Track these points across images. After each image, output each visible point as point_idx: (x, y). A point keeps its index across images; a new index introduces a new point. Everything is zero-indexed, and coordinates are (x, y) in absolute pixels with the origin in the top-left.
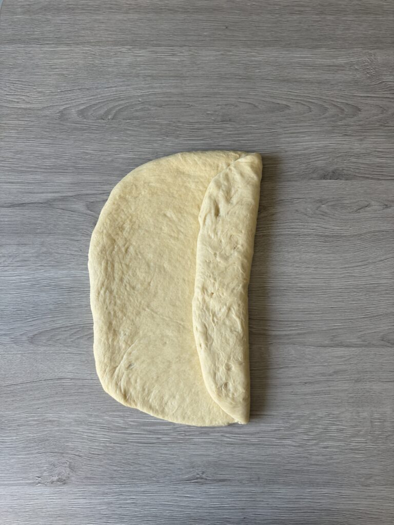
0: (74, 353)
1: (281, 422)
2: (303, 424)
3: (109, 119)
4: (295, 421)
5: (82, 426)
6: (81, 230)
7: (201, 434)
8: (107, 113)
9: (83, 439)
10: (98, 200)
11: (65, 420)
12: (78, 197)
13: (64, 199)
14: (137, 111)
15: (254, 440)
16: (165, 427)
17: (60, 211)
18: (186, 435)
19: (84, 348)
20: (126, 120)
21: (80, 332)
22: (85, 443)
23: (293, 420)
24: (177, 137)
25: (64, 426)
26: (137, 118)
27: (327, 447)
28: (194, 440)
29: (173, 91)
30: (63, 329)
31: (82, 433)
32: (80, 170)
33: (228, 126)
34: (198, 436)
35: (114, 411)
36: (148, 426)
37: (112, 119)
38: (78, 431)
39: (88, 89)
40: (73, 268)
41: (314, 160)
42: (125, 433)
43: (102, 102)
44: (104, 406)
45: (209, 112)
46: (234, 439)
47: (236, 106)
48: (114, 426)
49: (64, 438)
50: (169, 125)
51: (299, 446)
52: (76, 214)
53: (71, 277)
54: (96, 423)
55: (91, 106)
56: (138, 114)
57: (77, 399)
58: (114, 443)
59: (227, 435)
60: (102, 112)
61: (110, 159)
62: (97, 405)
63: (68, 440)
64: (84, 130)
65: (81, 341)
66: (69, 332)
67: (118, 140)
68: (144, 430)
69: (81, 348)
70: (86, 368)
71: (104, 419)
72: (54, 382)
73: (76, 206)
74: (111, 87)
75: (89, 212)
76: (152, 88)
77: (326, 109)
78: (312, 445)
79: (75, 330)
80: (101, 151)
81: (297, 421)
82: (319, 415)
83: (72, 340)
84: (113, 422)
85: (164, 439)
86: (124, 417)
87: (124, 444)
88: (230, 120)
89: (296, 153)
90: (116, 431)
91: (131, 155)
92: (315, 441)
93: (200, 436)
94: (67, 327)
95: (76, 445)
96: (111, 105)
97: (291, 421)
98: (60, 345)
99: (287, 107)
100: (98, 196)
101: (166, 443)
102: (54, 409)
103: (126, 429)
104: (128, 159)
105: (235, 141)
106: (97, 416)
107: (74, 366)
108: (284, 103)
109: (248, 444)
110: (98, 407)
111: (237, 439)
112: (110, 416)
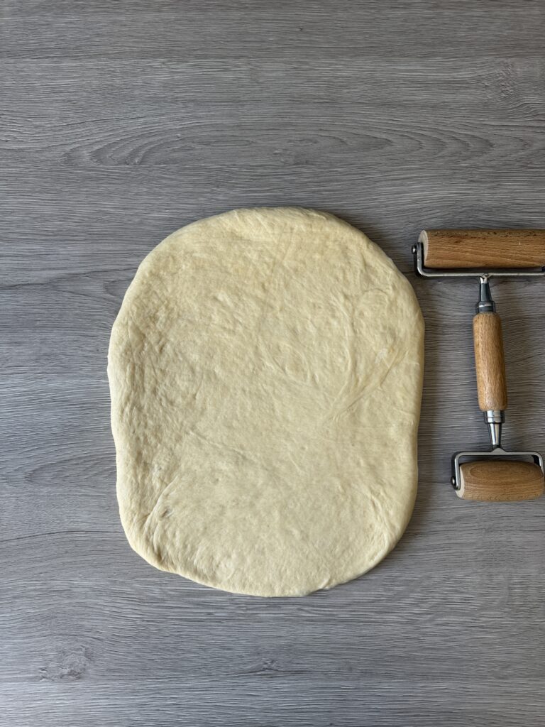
0: (89, 496)
1: (381, 589)
2: (412, 592)
3: (135, 164)
4: (400, 589)
5: (102, 598)
6: (98, 322)
7: (269, 607)
8: (133, 154)
9: (104, 615)
10: (121, 278)
11: (78, 590)
12: (93, 275)
13: (73, 278)
14: (174, 151)
15: (344, 615)
16: (218, 598)
17: (67, 295)
18: (247, 609)
19: (104, 489)
20: (160, 164)
21: (98, 466)
22: (106, 622)
23: (398, 586)
24: (233, 187)
25: (77, 598)
26: (174, 161)
27: (447, 624)
28: (259, 615)
29: (226, 121)
30: (74, 462)
31: (102, 607)
32: (95, 237)
33: (304, 170)
34: (265, 610)
35: (147, 576)
36: (194, 596)
37: (141, 163)
38: (96, 604)
39: (105, 121)
40: (87, 376)
41: (425, 217)
42: (163, 607)
43: (125, 140)
44: (132, 569)
45: (276, 152)
46: (316, 614)
47: (316, 142)
48: (147, 596)
49: (78, 615)
50: (221, 170)
51: (407, 623)
52: (90, 298)
53: (84, 388)
54: (122, 593)
55: (110, 146)
56: (175, 155)
57: (94, 560)
58: (148, 621)
59: (306, 608)
60: (125, 153)
61: (137, 220)
62: (125, 567)
63: (83, 617)
64: (102, 179)
65: (100, 478)
66: (82, 466)
67: (148, 193)
68: (189, 602)
69: (100, 488)
70: (107, 516)
71: (132, 588)
73: (88, 288)
74: (138, 118)
75: (108, 296)
76: (196, 117)
77: (444, 145)
78: (425, 622)
79: (91, 463)
80: (125, 209)
81: (404, 587)
82: (436, 579)
83: (86, 477)
84: (146, 591)
85: (216, 615)
86: (160, 585)
87: (162, 622)
88: (307, 162)
89: (402, 208)
90: (150, 604)
91: (166, 214)
92: (429, 616)
93: (268, 610)
94: (80, 458)
95: (94, 624)
96: (138, 144)
97: (396, 588)
98: (70, 485)
99: (388, 142)
100: (122, 273)
101: (220, 621)
102: (63, 574)
103: (163, 600)
104: (163, 219)
105: (314, 192)
106: (123, 583)
107: (90, 514)
108: (384, 136)
109: (335, 620)
110: (124, 571)
111: (319, 614)
112: (141, 583)
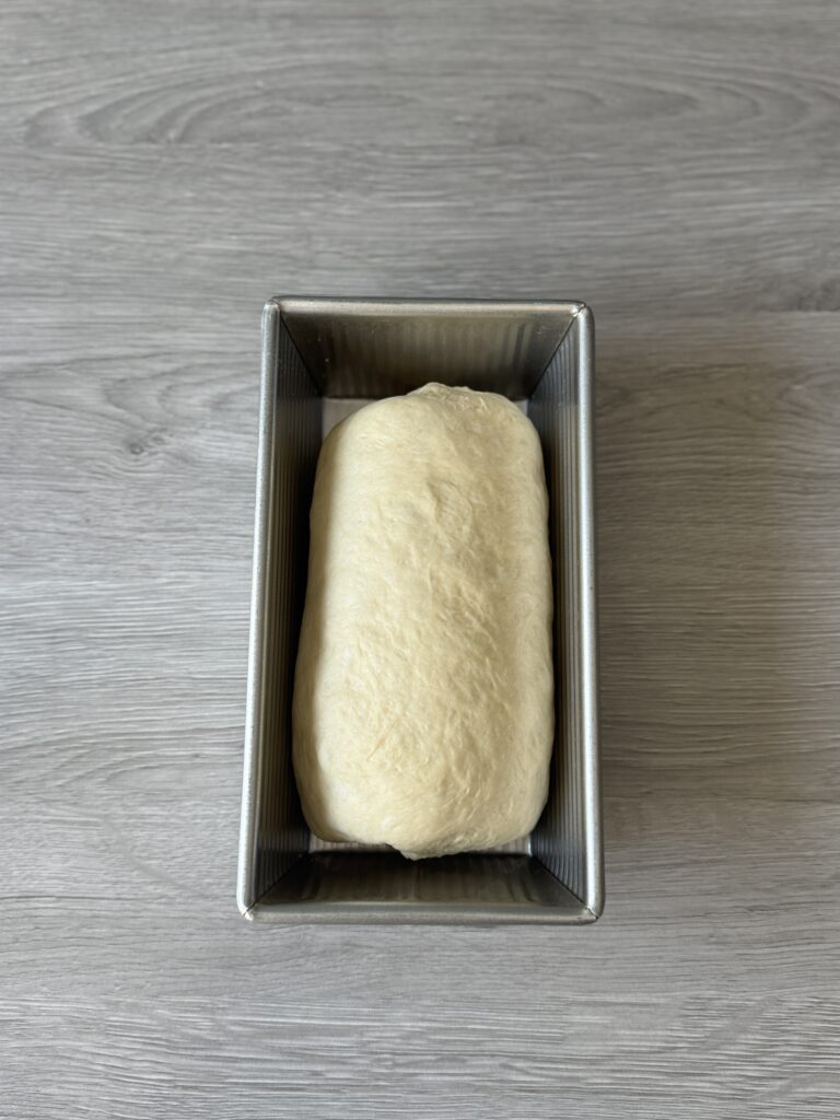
0: (65, 822)
1: (677, 1024)
2: (744, 1031)
3: (169, 142)
4: (718, 1024)
5: (90, 1037)
6: (88, 463)
7: (442, 1060)
8: (165, 123)
9: (93, 1074)
10: (138, 373)
11: (40, 1020)
12: (81, 365)
13: (36, 372)
14: (249, 116)
15: (599, 1079)
16: (334, 1041)
17: (27, 407)
18: (397, 1065)
19: (97, 807)
20: (220, 142)
21: (83, 760)
22: (98, 1088)
23: (713, 1018)
24: (369, 189)
25: (36, 1037)
26: (250, 136)
27: (817, 1101)
28: (419, 1078)
29: (354, 56)
30: (34, 751)
31: (90, 1058)
32: (86, 289)
33: (515, 156)
34: (432, 1067)
35: (185, 993)
36: (283, 1036)
37: (181, 139)
38: (78, 1051)
39: (109, 56)
40: (65, 574)
41: (766, 254)
42: (216, 1059)
43: (150, 93)
44: (153, 976)
45: (460, 118)
46: (541, 1076)
47: (541, 100)
48: (184, 1036)
49: (38, 1072)
50: (345, 155)
51: (733, 1098)
52: (74, 413)
53: (59, 598)
54: (131, 1029)
55: (118, 105)
56: (252, 124)
57: (75, 958)
58: (184, 1088)
59: (520, 1064)
60: (149, 120)
61: (172, 255)
62: (136, 973)
63: (49, 1077)
64: (100, 172)
65: (89, 785)
66: (51, 761)
67: (195, 201)
68: (273, 1050)
69: (88, 807)
70: (102, 866)
71: (151, 1018)
72: (10, 906)
73: (76, 393)
74: (176, 49)
75: (111, 409)
76: (294, 49)
77: (802, 108)
78: (771, 1095)
79: (71, 753)
80: (146, 232)
81: (726, 1022)
82: (793, 1005)
83: (60, 782)
84: (183, 1024)
85: (330, 1075)
86: (212, 1011)
87: (215, 1090)
88: (522, 141)
89: (717, 233)
90: (189, 1052)
91: (232, 245)
92: (779, 1083)
93: (438, 1067)
94: (47, 744)
95: (72, 1092)
96: (176, 100)
97: (708, 1023)
98: (27, 799)
99: (687, 101)
100: (139, 363)
101: (337, 1089)
102: (9, 987)
103: (218, 1045)
104: (226, 254)
105: (536, 200)
106: (133, 1007)
107: (66, 861)
108: (680, 89)
109: (579, 1090)
110: (137, 981)
111: (546, 1076)
112: (172, 1007)
